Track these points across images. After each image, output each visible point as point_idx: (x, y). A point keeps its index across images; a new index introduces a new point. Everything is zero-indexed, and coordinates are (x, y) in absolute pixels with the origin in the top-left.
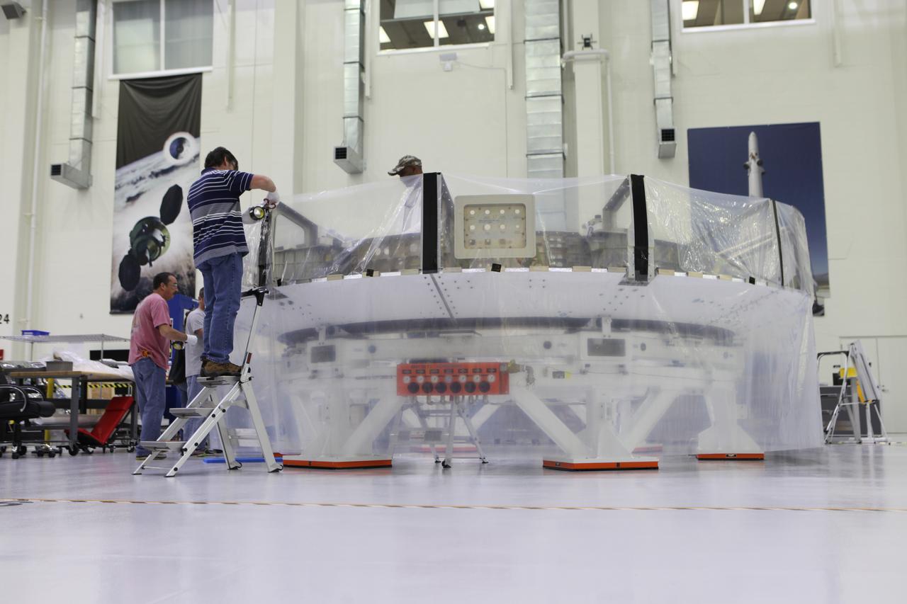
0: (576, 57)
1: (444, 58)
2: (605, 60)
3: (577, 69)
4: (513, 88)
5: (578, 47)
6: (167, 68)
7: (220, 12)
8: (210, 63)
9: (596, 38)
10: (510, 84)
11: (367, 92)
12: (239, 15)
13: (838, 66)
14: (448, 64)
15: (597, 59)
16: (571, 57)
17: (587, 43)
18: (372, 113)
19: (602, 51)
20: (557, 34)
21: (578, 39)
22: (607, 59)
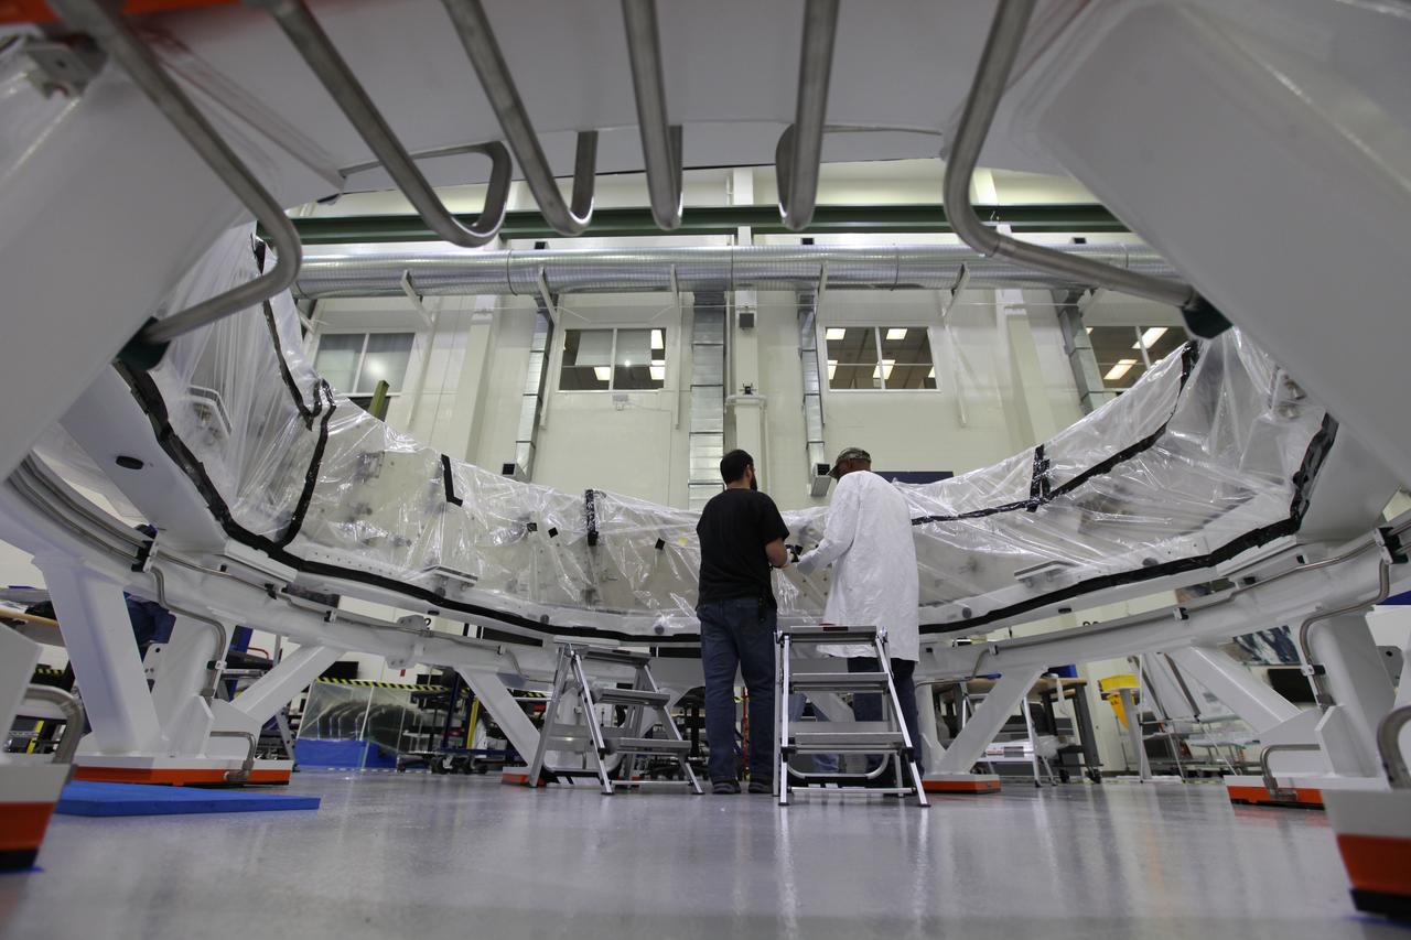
0: (738, 401)
1: (616, 399)
2: (764, 406)
3: (738, 411)
4: (678, 427)
5: (740, 394)
6: (358, 391)
7: (418, 348)
8: (399, 391)
9: (755, 387)
10: (676, 422)
11: (542, 422)
12: (434, 352)
13: (963, 426)
14: (620, 405)
15: (756, 405)
16: (733, 401)
17: (748, 391)
18: (545, 441)
19: (761, 396)
20: (721, 382)
21: (739, 386)
22: (765, 405)
